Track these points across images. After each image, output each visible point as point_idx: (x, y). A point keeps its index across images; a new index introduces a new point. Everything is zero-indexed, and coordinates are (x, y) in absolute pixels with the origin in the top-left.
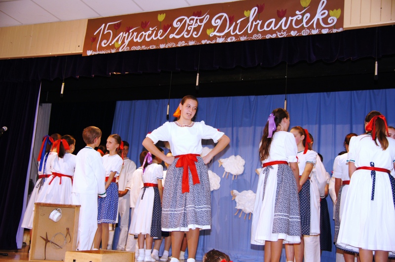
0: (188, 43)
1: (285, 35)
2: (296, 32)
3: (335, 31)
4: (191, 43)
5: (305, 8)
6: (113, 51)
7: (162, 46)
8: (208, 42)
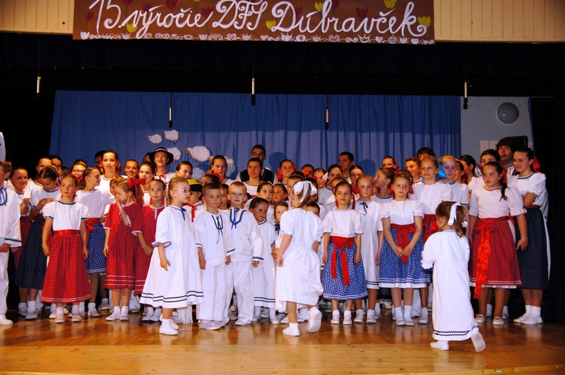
0: (241, 37)
1: (368, 40)
2: (382, 38)
3: (426, 42)
4: (246, 38)
5: (390, 9)
6: (126, 37)
7: (203, 37)
8: (270, 39)
